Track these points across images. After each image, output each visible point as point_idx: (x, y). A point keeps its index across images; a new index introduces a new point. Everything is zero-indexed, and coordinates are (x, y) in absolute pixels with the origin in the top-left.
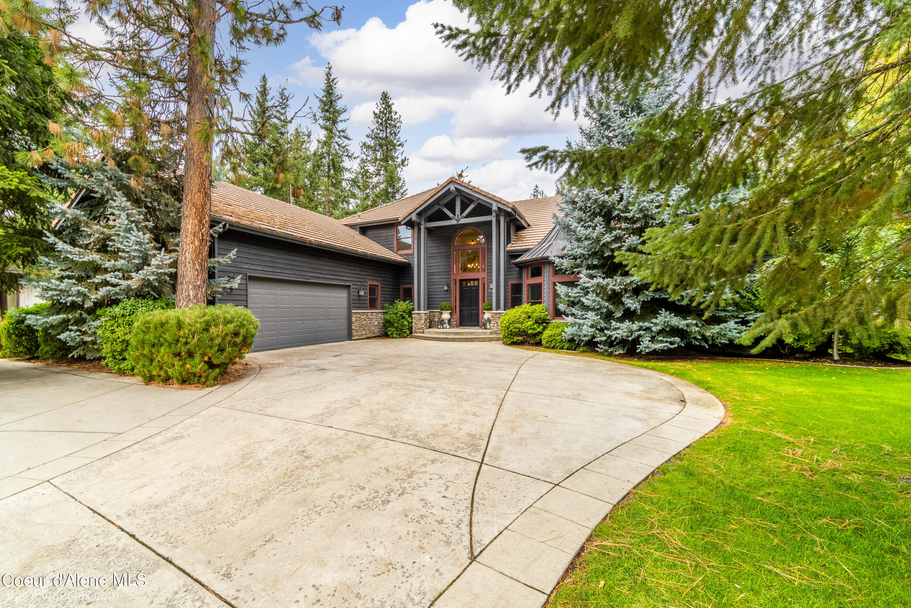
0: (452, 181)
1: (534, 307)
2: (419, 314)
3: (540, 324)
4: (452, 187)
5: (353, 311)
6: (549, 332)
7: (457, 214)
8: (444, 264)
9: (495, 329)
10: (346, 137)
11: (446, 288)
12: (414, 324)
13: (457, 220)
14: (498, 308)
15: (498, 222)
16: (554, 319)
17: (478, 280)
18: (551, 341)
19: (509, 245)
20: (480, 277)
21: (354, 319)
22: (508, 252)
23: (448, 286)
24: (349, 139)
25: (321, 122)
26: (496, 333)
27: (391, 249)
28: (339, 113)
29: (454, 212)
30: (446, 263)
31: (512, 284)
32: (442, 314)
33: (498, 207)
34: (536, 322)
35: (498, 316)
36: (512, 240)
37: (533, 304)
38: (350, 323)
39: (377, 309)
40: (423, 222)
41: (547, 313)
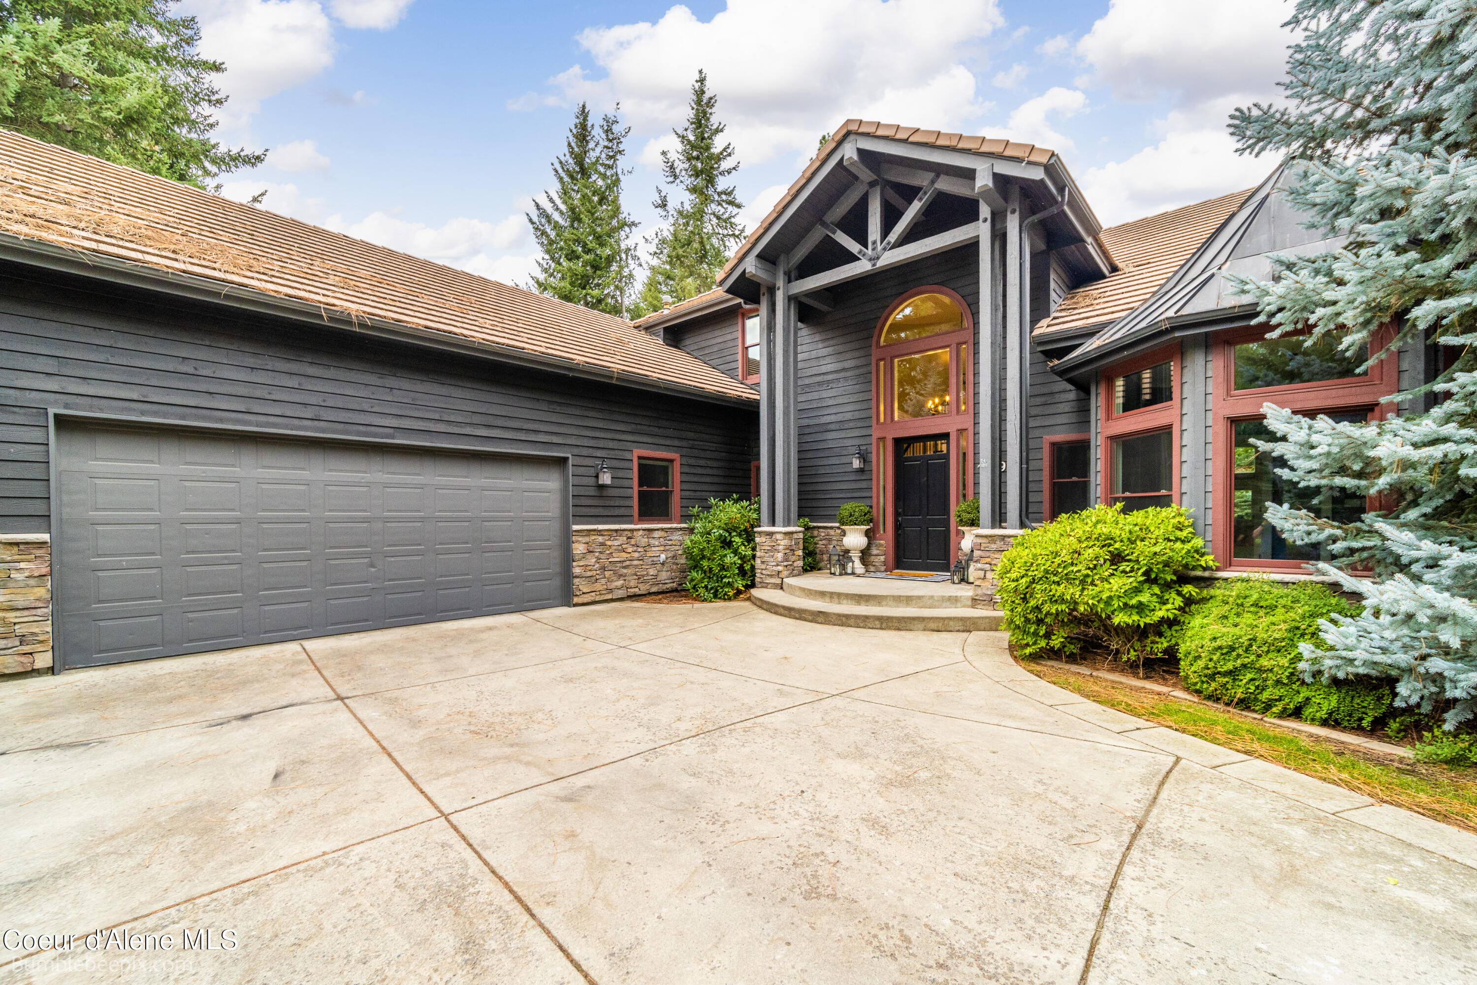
0: (848, 133)
1: (1137, 516)
2: (771, 534)
3: (1167, 586)
4: (849, 152)
5: (576, 527)
6: (1216, 629)
7: (871, 239)
8: (853, 399)
9: (986, 588)
10: (731, 203)
11: (856, 464)
12: (758, 561)
13: (874, 259)
14: (999, 518)
15: (999, 237)
16: (1228, 565)
17: (945, 436)
18: (1232, 673)
19: (1044, 322)
20: (952, 430)
21: (579, 548)
22: (1039, 342)
23: (864, 457)
24: (739, 206)
25: (689, 181)
26: (990, 601)
27: (730, 373)
28: (719, 158)
29: (862, 239)
30: (861, 397)
31: (1053, 444)
32: (844, 533)
33: (996, 176)
34: (1150, 579)
35: (999, 544)
36: (1053, 307)
37: (1130, 506)
38: (568, 558)
39: (670, 521)
40: (780, 283)
41: (1198, 542)
